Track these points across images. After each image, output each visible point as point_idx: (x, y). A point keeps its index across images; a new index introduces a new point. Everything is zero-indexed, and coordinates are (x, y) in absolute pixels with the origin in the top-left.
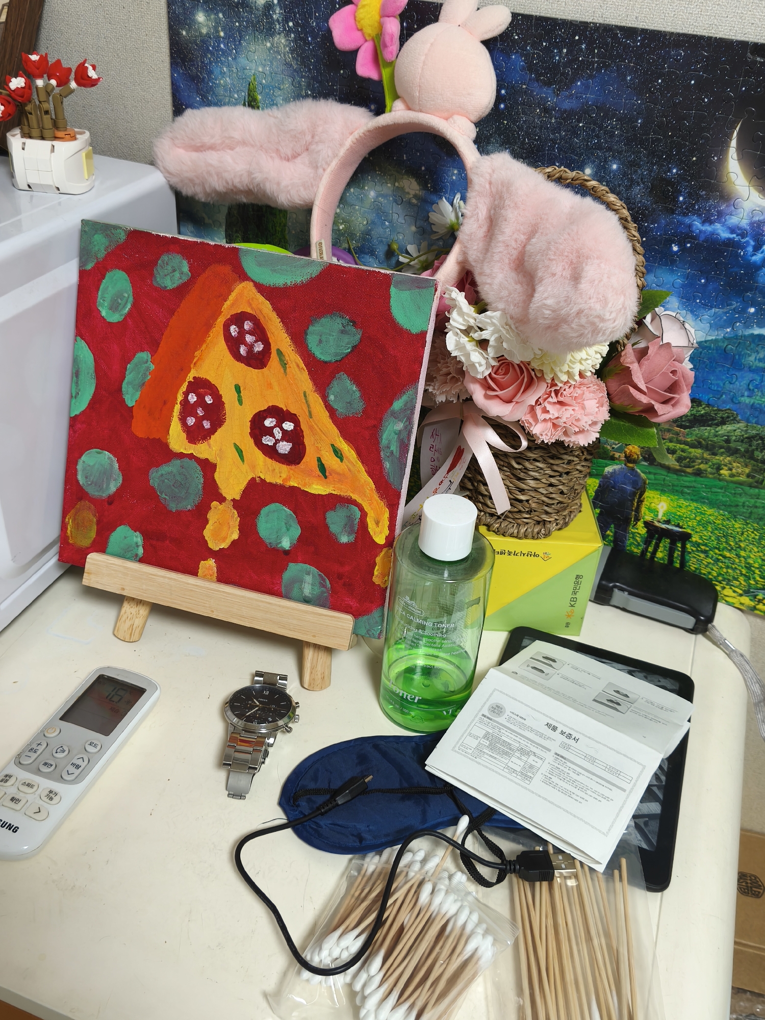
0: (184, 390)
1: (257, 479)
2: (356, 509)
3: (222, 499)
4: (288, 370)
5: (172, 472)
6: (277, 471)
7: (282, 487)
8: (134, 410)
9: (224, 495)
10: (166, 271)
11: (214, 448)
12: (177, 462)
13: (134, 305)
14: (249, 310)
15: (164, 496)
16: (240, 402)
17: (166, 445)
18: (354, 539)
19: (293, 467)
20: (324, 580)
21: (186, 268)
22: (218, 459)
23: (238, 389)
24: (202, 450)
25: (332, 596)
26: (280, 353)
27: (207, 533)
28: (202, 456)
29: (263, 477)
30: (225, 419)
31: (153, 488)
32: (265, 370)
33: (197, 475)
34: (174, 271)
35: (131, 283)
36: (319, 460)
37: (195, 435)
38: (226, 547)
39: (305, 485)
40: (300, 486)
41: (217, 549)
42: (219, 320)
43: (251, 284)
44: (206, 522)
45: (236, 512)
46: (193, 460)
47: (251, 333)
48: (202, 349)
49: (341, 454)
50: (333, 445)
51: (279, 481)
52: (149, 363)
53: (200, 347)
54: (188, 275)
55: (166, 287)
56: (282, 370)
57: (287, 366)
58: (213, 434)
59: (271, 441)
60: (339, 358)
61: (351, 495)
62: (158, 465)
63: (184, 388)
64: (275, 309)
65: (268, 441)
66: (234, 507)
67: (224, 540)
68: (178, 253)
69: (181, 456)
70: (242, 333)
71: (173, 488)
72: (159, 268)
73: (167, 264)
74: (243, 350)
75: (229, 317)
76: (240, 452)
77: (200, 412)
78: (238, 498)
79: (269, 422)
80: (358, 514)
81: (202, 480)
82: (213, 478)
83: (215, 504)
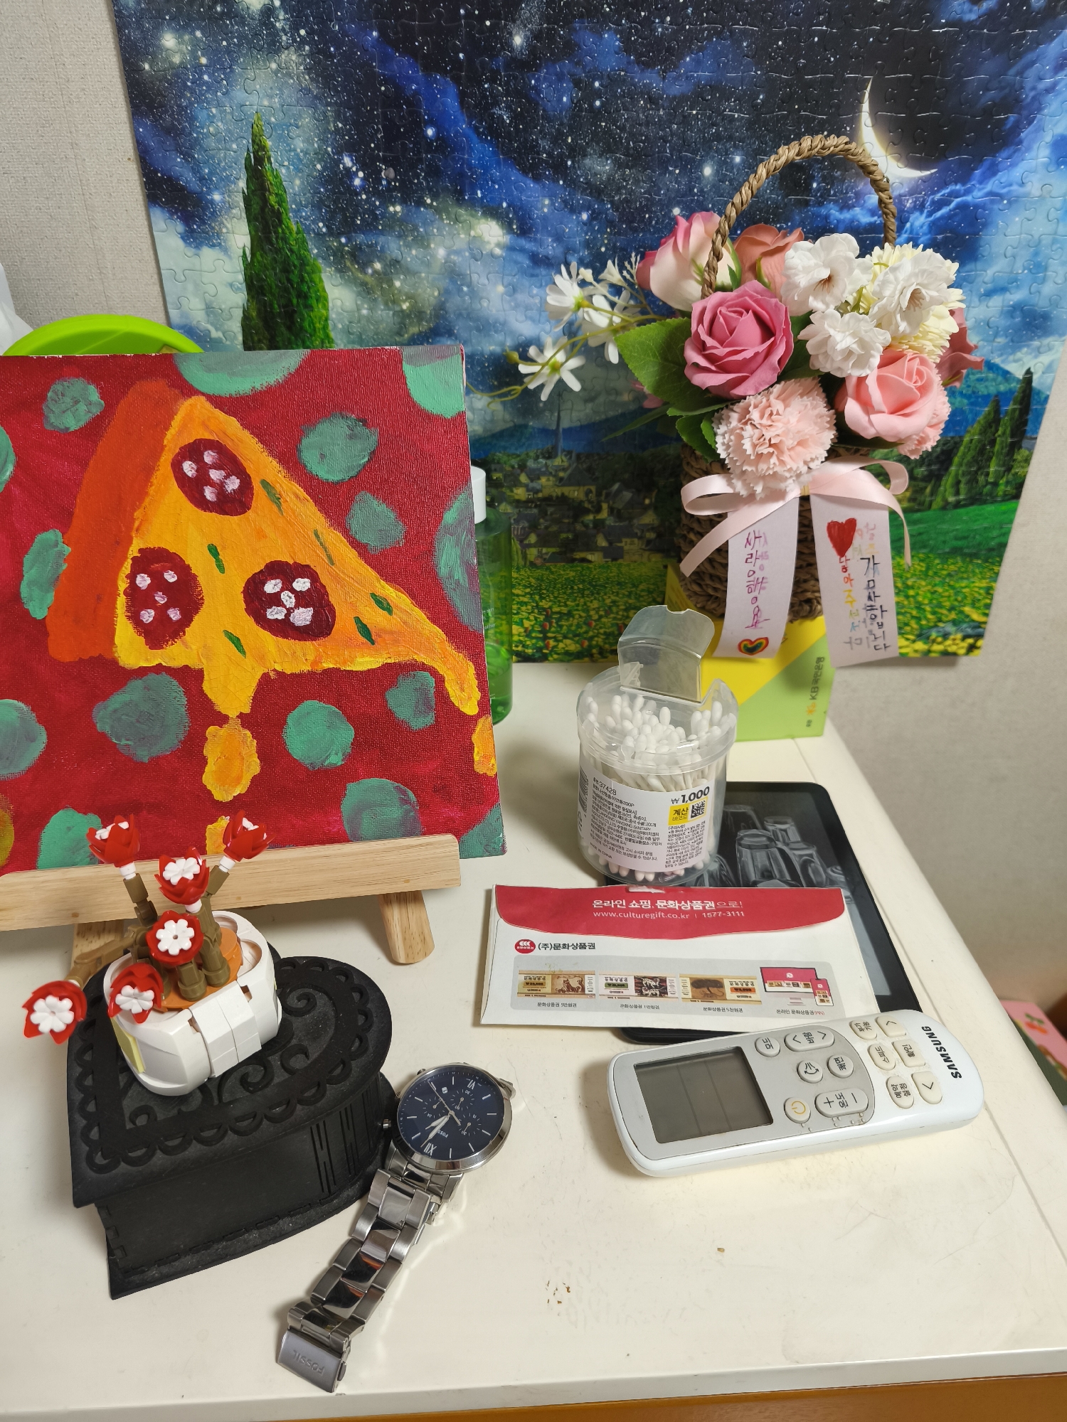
0: (128, 571)
1: (272, 675)
2: (427, 674)
3: (222, 720)
4: (284, 506)
5: (131, 701)
6: (299, 653)
7: (311, 674)
8: (47, 621)
9: (224, 712)
10: (63, 405)
11: (194, 647)
12: (136, 685)
13: (18, 466)
14: (207, 436)
15: (124, 742)
16: (221, 567)
17: (114, 662)
18: (434, 718)
19: (322, 641)
20: (404, 793)
21: (94, 394)
22: (204, 660)
23: (213, 550)
25: (422, 814)
26: (265, 484)
27: (208, 779)
28: (177, 663)
29: (279, 668)
30: (202, 599)
31: (103, 735)
32: (250, 513)
33: (175, 694)
34: (77, 402)
35: (7, 433)
36: (358, 620)
37: (158, 635)
38: (243, 792)
39: (345, 663)
40: (338, 666)
41: (230, 798)
42: (162, 459)
43: (203, 399)
44: (204, 762)
45: (248, 733)
46: (164, 673)
47: (216, 466)
48: (143, 505)
49: (388, 604)
50: (373, 595)
51: (306, 668)
52: (61, 544)
53: (141, 503)
54: (100, 404)
55: (68, 429)
56: (275, 508)
57: (282, 500)
58: (188, 625)
59: (281, 612)
60: (353, 473)
61: (415, 657)
62: (105, 696)
63: (127, 568)
64: (245, 425)
65: (275, 614)
66: (244, 726)
67: (238, 780)
68: (77, 376)
69: (142, 672)
70: (203, 469)
71: (138, 725)
72: (50, 403)
73: (63, 395)
74: (209, 493)
75: (177, 450)
76: (236, 642)
77: (161, 599)
78: (247, 710)
79: (271, 587)
80: (432, 681)
81: (184, 700)
82: (202, 691)
83: (211, 730)
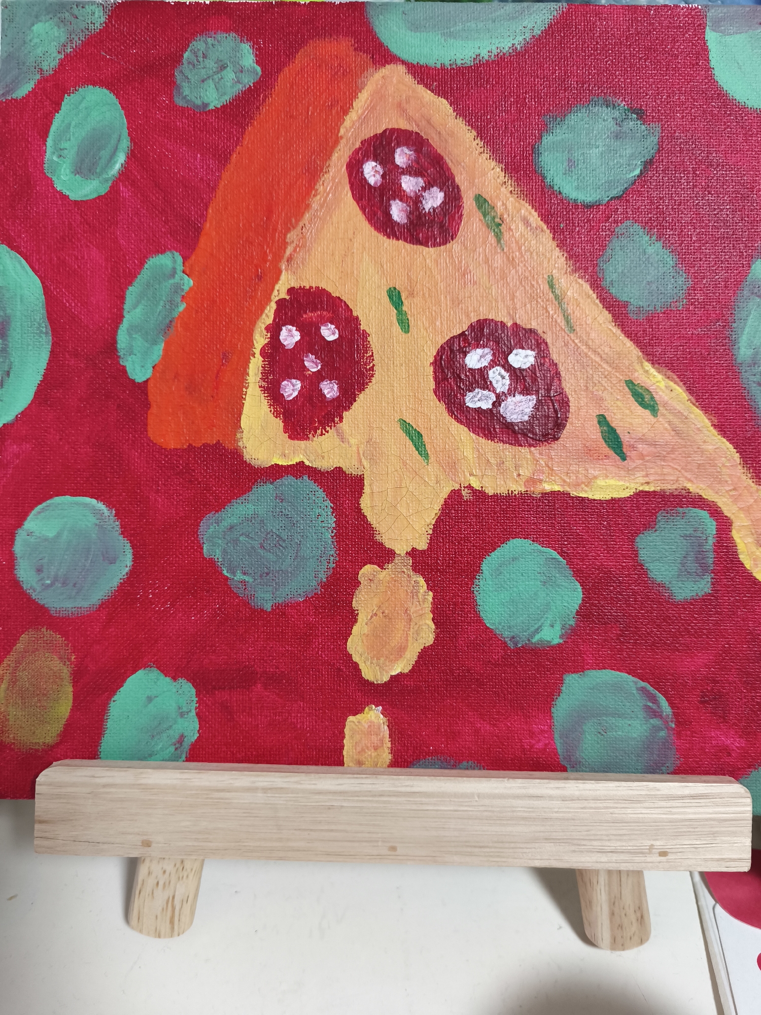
0: (270, 321)
1: (465, 493)
2: (704, 514)
3: (383, 556)
4: (506, 236)
5: (255, 515)
6: (509, 464)
7: (524, 498)
8: (151, 385)
9: (388, 544)
10: (203, 71)
11: (353, 441)
12: (264, 491)
13: (132, 156)
14: (403, 125)
15: (239, 576)
16: (404, 324)
17: (237, 455)
18: (709, 585)
19: (544, 448)
20: (654, 699)
21: (247, 56)
22: (365, 463)
23: (395, 297)
24: (324, 451)
25: (678, 735)
26: (481, 201)
28: (326, 464)
29: (476, 485)
30: (372, 369)
31: (212, 562)
32: (455, 246)
33: (318, 511)
34: (223, 67)
35: (123, 108)
36: (602, 420)
38: (406, 671)
39: (577, 485)
40: (567, 489)
41: (386, 678)
42: (335, 156)
43: (402, 69)
44: (351, 618)
45: (421, 580)
46: (306, 477)
47: (410, 171)
48: (301, 224)
49: (652, 398)
50: (630, 384)
51: (517, 488)
52: (179, 273)
53: (297, 221)
54: (255, 71)
55: (206, 105)
56: (492, 239)
57: (503, 228)
58: (348, 408)
59: (487, 397)
60: (615, 192)
61: (689, 485)
62: (219, 505)
63: (268, 316)
64: (461, 111)
65: (479, 400)
66: (415, 569)
67: (400, 651)
68: (227, 31)
69: (275, 472)
70: (391, 173)
71: (261, 551)
72: (185, 67)
73: (205, 56)
74: (398, 212)
75: (358, 145)
76: (416, 438)
77: (312, 365)
78: (422, 545)
79: (475, 359)
80: (711, 526)
81: (331, 521)
82: (359, 510)
83: (367, 570)
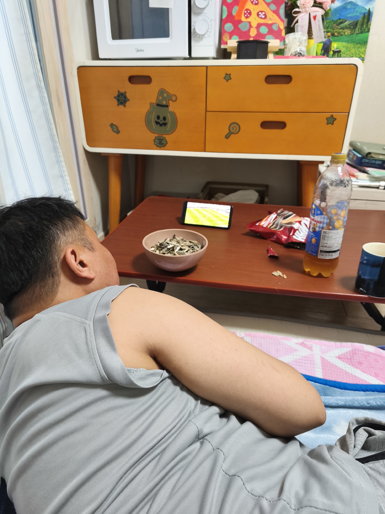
0: (244, 11)
5: (243, 25)
8: (235, 16)
15: (242, 29)
19: (265, 20)
22: (251, 21)
23: (254, 9)
24: (248, 20)
27: (251, 34)
29: (260, 22)
30: (252, 14)
32: (258, 5)
33: (248, 24)
36: (270, 17)
37: (247, 17)
39: (268, 22)
45: (256, 29)
49: (273, 16)
51: (263, 22)
52: (237, 7)
53: (246, 4)
56: (261, 5)
58: (250, 17)
59: (261, 16)
62: (240, 24)
69: (244, 21)
74: (254, 3)
76: (255, 19)
77: (247, 14)
78: (256, 26)
79: (260, 13)
82: (251, 24)
83: (252, 28)
